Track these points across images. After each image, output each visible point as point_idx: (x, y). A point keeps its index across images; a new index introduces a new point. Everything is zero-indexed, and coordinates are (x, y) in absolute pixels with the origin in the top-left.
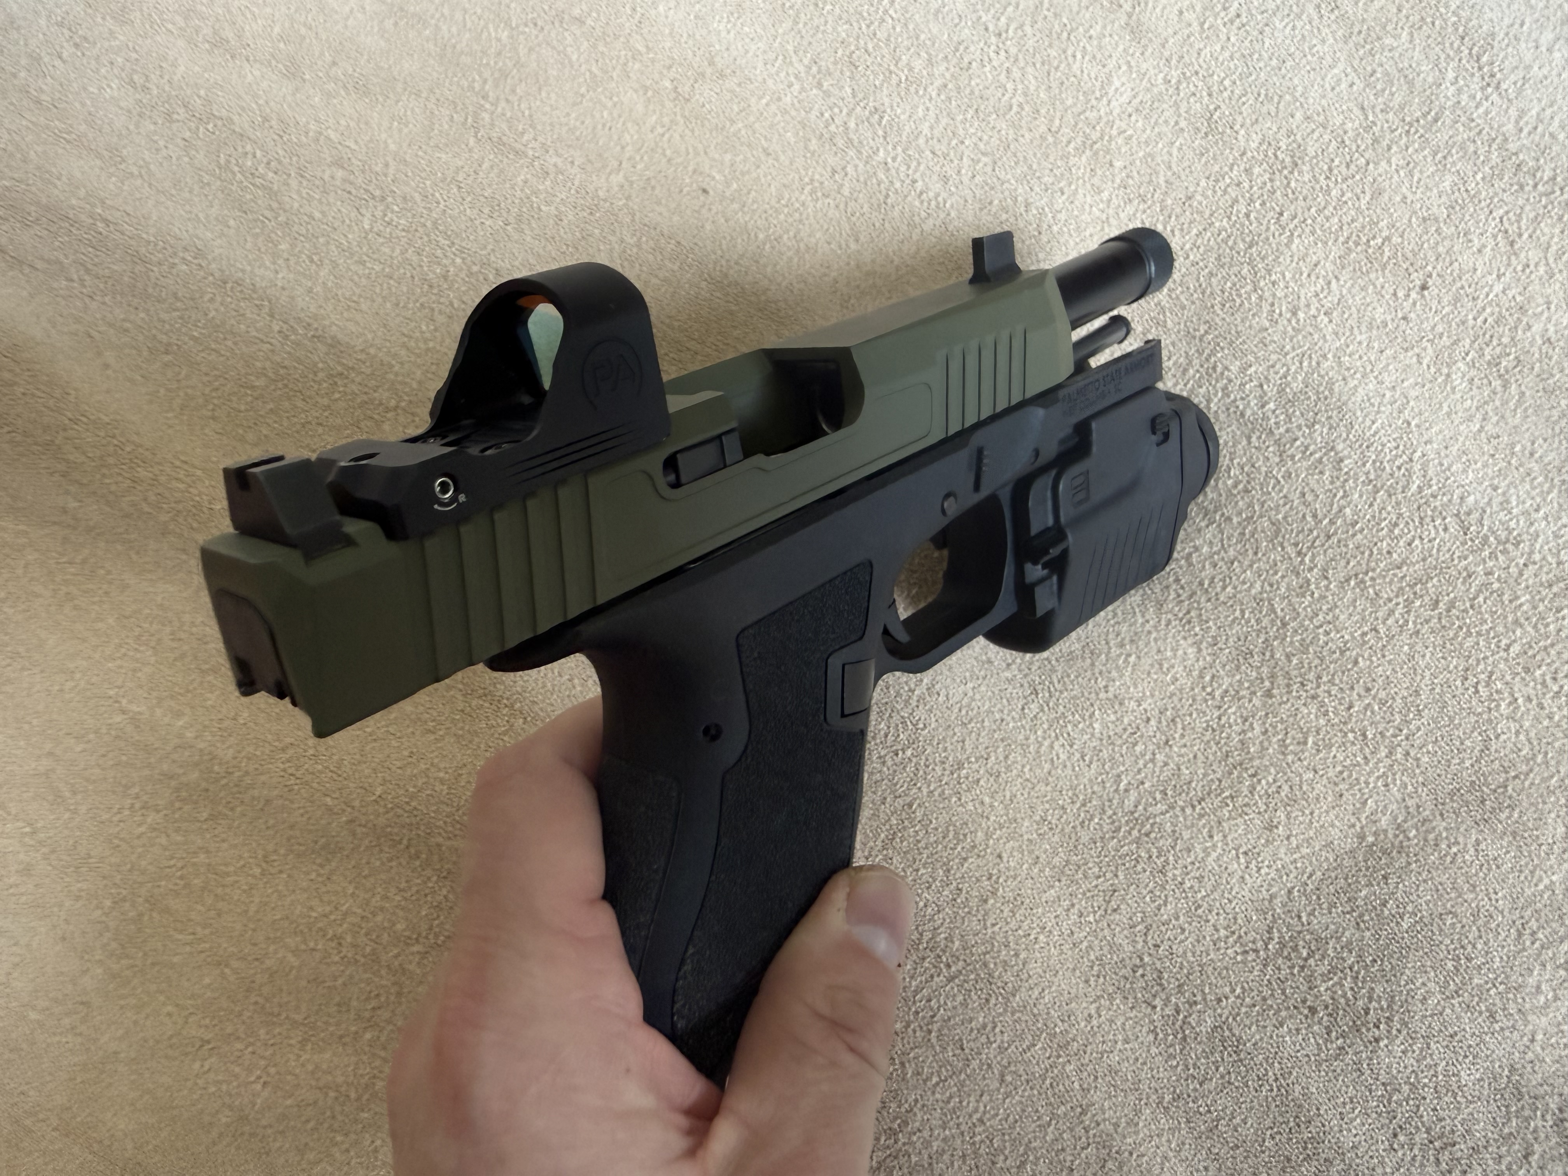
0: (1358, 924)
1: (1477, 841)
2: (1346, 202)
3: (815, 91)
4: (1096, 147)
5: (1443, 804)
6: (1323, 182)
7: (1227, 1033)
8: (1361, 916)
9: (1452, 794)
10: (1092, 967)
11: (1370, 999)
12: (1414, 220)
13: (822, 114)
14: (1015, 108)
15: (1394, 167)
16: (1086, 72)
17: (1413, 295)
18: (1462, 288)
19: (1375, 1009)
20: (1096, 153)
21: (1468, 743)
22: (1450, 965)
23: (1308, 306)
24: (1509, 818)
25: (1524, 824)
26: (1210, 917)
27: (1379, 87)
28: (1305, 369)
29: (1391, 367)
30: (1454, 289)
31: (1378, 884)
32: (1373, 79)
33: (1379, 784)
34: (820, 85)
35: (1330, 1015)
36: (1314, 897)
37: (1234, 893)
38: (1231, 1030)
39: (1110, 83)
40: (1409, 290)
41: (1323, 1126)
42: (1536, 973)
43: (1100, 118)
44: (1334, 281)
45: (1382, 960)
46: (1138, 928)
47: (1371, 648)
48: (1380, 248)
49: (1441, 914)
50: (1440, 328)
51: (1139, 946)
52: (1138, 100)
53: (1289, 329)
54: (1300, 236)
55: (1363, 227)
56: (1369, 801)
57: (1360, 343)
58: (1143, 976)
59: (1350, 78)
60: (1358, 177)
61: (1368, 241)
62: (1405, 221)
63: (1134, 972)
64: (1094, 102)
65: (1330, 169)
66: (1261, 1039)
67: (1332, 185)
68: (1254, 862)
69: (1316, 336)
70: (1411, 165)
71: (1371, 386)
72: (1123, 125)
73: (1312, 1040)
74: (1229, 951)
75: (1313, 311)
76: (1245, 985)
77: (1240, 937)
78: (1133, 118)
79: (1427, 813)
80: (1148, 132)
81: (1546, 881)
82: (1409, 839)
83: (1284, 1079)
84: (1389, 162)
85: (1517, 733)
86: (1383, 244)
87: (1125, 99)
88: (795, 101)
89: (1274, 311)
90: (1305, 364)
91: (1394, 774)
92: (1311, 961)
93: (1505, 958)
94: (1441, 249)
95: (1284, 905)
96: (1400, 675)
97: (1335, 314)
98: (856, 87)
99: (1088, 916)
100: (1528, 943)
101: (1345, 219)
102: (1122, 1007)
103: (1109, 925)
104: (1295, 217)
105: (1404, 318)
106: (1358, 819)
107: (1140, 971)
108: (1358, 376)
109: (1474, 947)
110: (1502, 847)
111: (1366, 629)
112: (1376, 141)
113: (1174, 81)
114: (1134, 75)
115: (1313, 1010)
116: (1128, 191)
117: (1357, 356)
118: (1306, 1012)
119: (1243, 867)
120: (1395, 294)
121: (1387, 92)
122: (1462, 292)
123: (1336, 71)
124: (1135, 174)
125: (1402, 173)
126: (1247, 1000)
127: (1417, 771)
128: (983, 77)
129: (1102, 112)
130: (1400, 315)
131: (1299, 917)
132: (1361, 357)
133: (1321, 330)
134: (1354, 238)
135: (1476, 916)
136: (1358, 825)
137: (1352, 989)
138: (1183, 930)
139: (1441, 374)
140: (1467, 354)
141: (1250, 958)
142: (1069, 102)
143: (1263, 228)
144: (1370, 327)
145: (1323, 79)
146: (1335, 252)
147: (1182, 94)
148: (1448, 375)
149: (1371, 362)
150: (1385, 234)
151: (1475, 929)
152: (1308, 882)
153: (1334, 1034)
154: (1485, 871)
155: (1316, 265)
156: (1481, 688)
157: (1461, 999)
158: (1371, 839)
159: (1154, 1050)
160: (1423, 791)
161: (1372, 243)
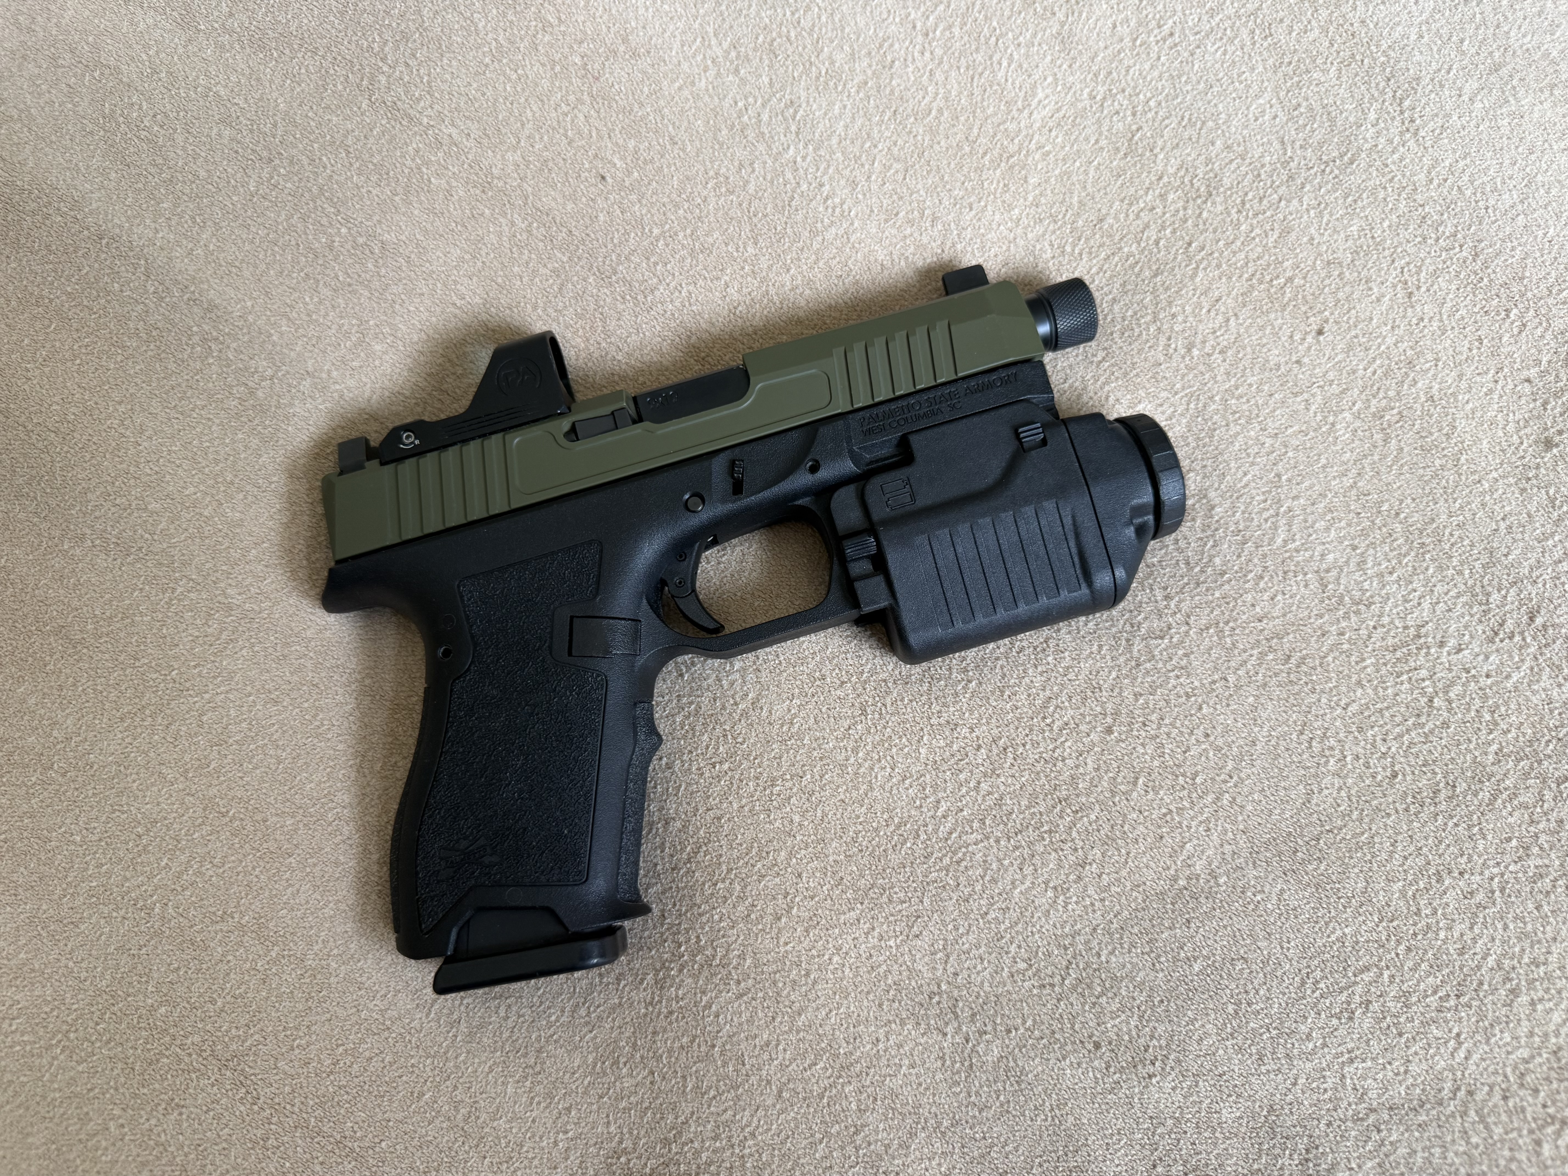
0: (1154, 965)
1: (1282, 892)
2: (1254, 238)
3: (731, 78)
4: (1012, 160)
5: (1257, 853)
6: (1235, 216)
7: (1012, 1064)
9: (1267, 844)
10: (888, 992)
11: (1152, 1037)
12: (1318, 262)
13: (736, 103)
14: (934, 113)
15: (1305, 207)
16: (1010, 80)
17: (1309, 339)
18: (1356, 337)
19: (1155, 1047)
20: (1012, 167)
21: (1292, 795)
22: (1231, 1009)
23: (1204, 342)
24: (1315, 870)
25: (1329, 877)
27: (1300, 122)
29: (1278, 412)
30: (1348, 337)
33: (1201, 828)
34: (737, 71)
35: (1113, 1051)
38: (1015, 1061)
39: (1034, 95)
40: (1306, 333)
41: (1089, 1155)
42: (1310, 1020)
43: (1020, 130)
44: (1233, 319)
45: (1169, 1001)
46: (938, 956)
47: (1217, 696)
48: (1282, 288)
49: (1233, 959)
50: (1331, 375)
52: (1061, 114)
53: (1182, 365)
54: (1205, 269)
55: (1269, 265)
56: (1188, 846)
57: (1250, 385)
58: (939, 1003)
60: (1268, 214)
61: (1271, 280)
62: (1311, 263)
63: (931, 998)
64: (1015, 113)
65: (1243, 203)
66: (1043, 1071)
68: (1062, 898)
69: (1207, 376)
70: (1323, 206)
72: (1043, 140)
73: (1091, 1074)
75: (1208, 350)
76: (1037, 1018)
78: (1054, 133)
79: (1241, 860)
80: (1067, 149)
81: (1339, 933)
82: (1219, 885)
83: (1060, 1109)
84: (1301, 201)
85: (1340, 789)
86: (1285, 284)
87: (1046, 112)
88: (710, 87)
89: (1169, 345)
91: (1217, 820)
92: (1103, 999)
93: (1284, 1005)
94: (1341, 295)
96: (1240, 725)
97: (1230, 353)
98: (774, 77)
99: (889, 940)
100: (1309, 992)
102: (913, 1032)
104: (1203, 249)
105: (1298, 362)
106: (1174, 862)
107: (937, 998)
109: (1257, 992)
110: (1304, 898)
111: (1216, 677)
112: (1291, 178)
113: (1099, 98)
114: (1059, 88)
115: (1097, 1046)
116: (1040, 210)
117: (1244, 400)
118: (1090, 1047)
120: (1291, 337)
121: (1308, 128)
122: (1356, 340)
123: (1261, 101)
124: (1049, 192)
125: (1312, 212)
126: (1037, 1032)
127: (1240, 819)
128: (905, 78)
130: (1294, 359)
131: (1099, 955)
133: (1212, 370)
134: (1258, 276)
135: (1265, 963)
137: (1137, 1027)
139: (1326, 423)
140: (1354, 404)
141: (1045, 992)
142: (990, 111)
143: (1171, 257)
144: (1263, 369)
145: (1248, 109)
146: (1238, 288)
148: (1333, 424)
149: (1257, 406)
150: (1289, 274)
151: (1261, 975)
152: (1115, 921)
153: (1112, 1070)
154: (1283, 919)
155: (1217, 301)
156: (1314, 744)
157: (1234, 1042)
158: (1182, 883)
159: (939, 1076)
160: (1242, 840)
161: (1275, 282)
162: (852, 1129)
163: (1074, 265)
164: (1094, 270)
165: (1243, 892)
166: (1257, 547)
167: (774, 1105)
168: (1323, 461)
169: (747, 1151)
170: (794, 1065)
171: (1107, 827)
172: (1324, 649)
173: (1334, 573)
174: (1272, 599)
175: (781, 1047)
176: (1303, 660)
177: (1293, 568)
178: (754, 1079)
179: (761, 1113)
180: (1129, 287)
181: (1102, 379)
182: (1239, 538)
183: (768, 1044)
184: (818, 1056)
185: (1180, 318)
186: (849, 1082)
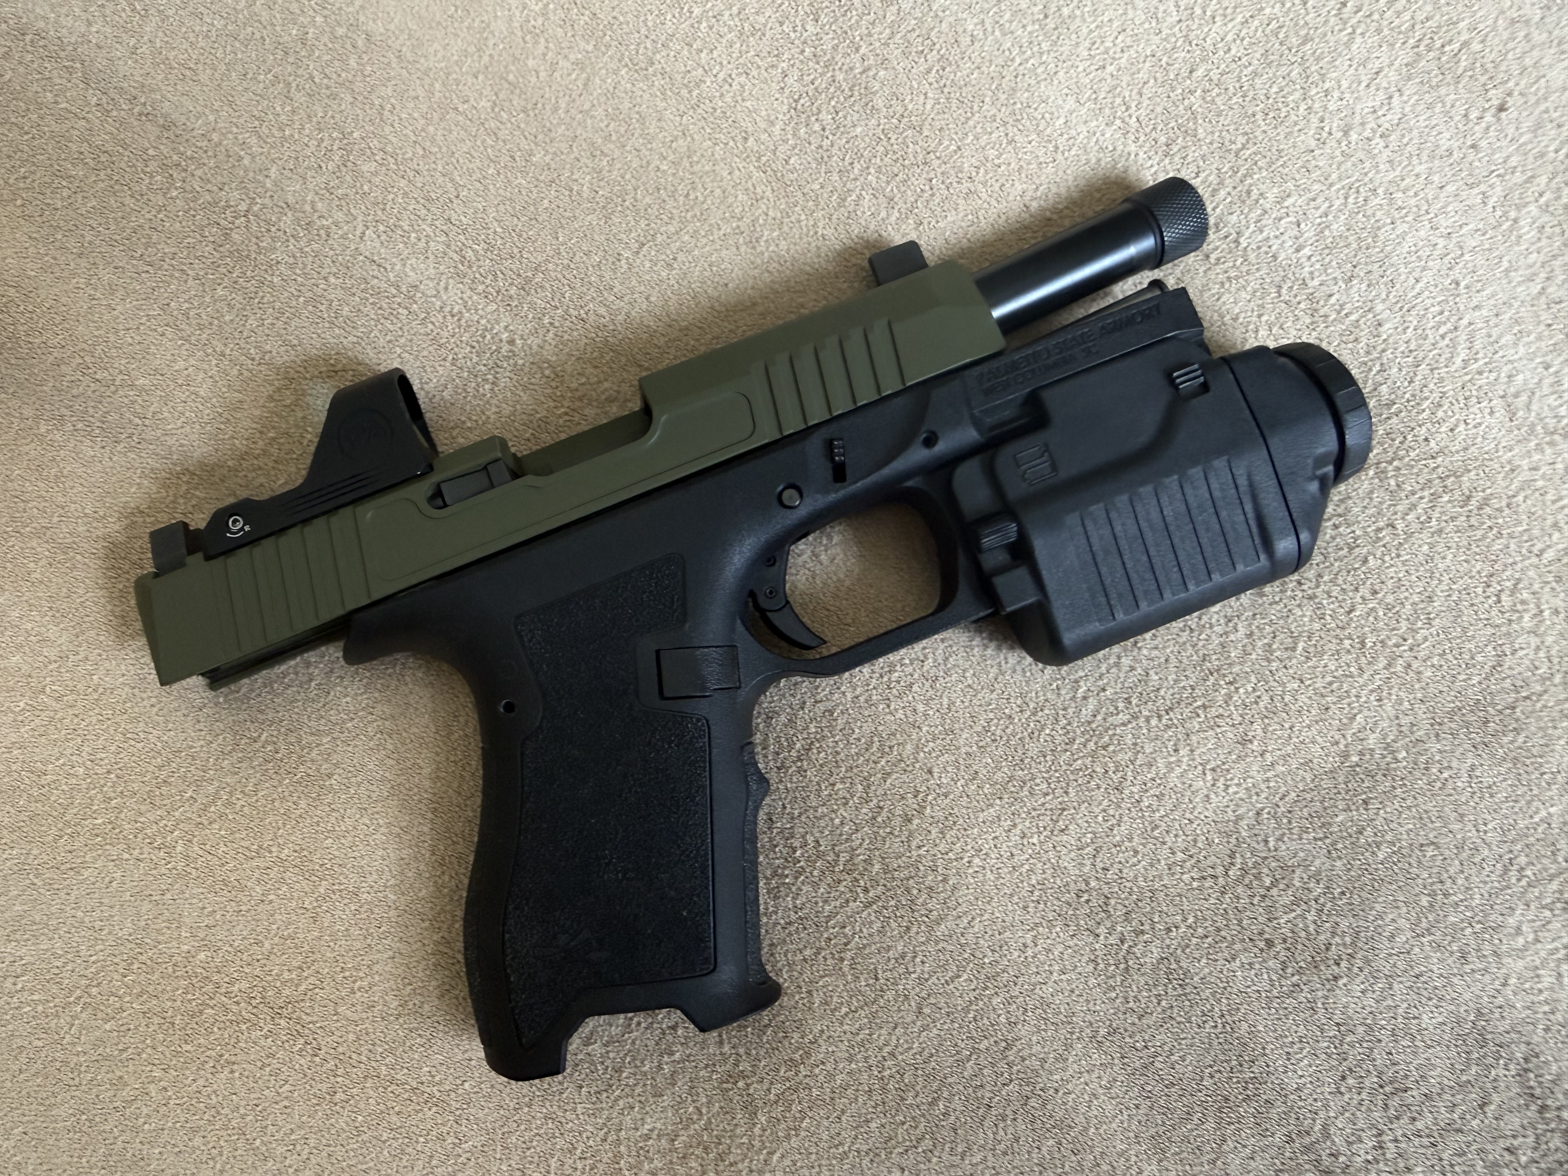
0: (1329, 851)
1: (1473, 768)
5: (1440, 724)
7: (1173, 966)
8: (1334, 844)
9: (1452, 714)
10: (1032, 892)
11: (1334, 934)
17: (1489, 118)
18: (1547, 111)
19: (1338, 945)
21: (1479, 658)
22: (1424, 901)
23: (1363, 124)
24: (1511, 742)
25: (1528, 750)
26: (1168, 839)
28: (1350, 206)
29: (1450, 208)
30: (1537, 112)
31: (1357, 810)
33: (1372, 698)
35: (1288, 949)
36: (1285, 821)
37: (1196, 813)
38: (1178, 962)
40: (1485, 110)
41: (1268, 1066)
42: (1518, 912)
44: (1396, 96)
45: (1351, 893)
46: (1086, 851)
47: (1384, 546)
48: (1456, 55)
49: (1422, 845)
50: (1514, 161)
51: (1086, 869)
53: (1338, 153)
54: (1362, 34)
55: (1440, 27)
56: (1358, 717)
57: (1417, 176)
58: (1088, 901)
61: (1443, 46)
62: (1491, 23)
63: (1078, 897)
66: (1210, 973)
68: (1222, 779)
69: (1367, 164)
73: (1265, 976)
74: (1185, 877)
75: (1367, 133)
76: (1199, 913)
79: (1421, 733)
81: (1543, 813)
82: (1397, 761)
83: (1231, 1016)
85: (1538, 648)
86: (1460, 51)
89: (1322, 129)
90: (1351, 200)
91: (1390, 688)
92: (1274, 892)
93: (1486, 896)
94: (1528, 61)
96: (1413, 578)
97: (1393, 137)
99: (1032, 837)
100: (1514, 880)
102: (1061, 934)
103: (1054, 847)
105: (1473, 146)
106: (1344, 736)
107: (1086, 897)
109: (1454, 882)
110: (1500, 774)
111: (1381, 524)
115: (1270, 943)
117: (1411, 193)
118: (1262, 944)
119: (1208, 785)
120: (1466, 116)
122: (1546, 116)
126: (1200, 930)
127: (1417, 686)
130: (1469, 143)
131: (1266, 842)
133: (1374, 157)
134: (1426, 41)
135: (1460, 848)
137: (1315, 922)
138: (1136, 852)
139: (1507, 220)
141: (1207, 885)
143: (1321, 19)
144: (1432, 158)
146: (1404, 56)
148: (1515, 221)
149: (1427, 201)
150: (1465, 37)
151: (1457, 862)
152: (1280, 804)
153: (1290, 970)
154: (1477, 800)
155: (1377, 73)
156: (1504, 597)
157: (1431, 938)
158: (1355, 759)
159: (1092, 981)
160: (1420, 709)
161: (1447, 48)
162: (1004, 1044)
163: (1206, 30)
164: (1229, 37)
165: (1427, 769)
166: (1432, 370)
167: (914, 1022)
168: (1505, 264)
169: (886, 1073)
170: (934, 978)
171: (1266, 698)
172: (1513, 487)
173: (1524, 398)
174: (1452, 430)
175: (918, 960)
176: (1486, 502)
177: (1474, 393)
178: (890, 995)
179: (900, 1031)
180: (1272, 58)
181: (1243, 171)
182: (1410, 359)
183: (903, 956)
184: (961, 969)
185: (1336, 94)
186: (996, 993)
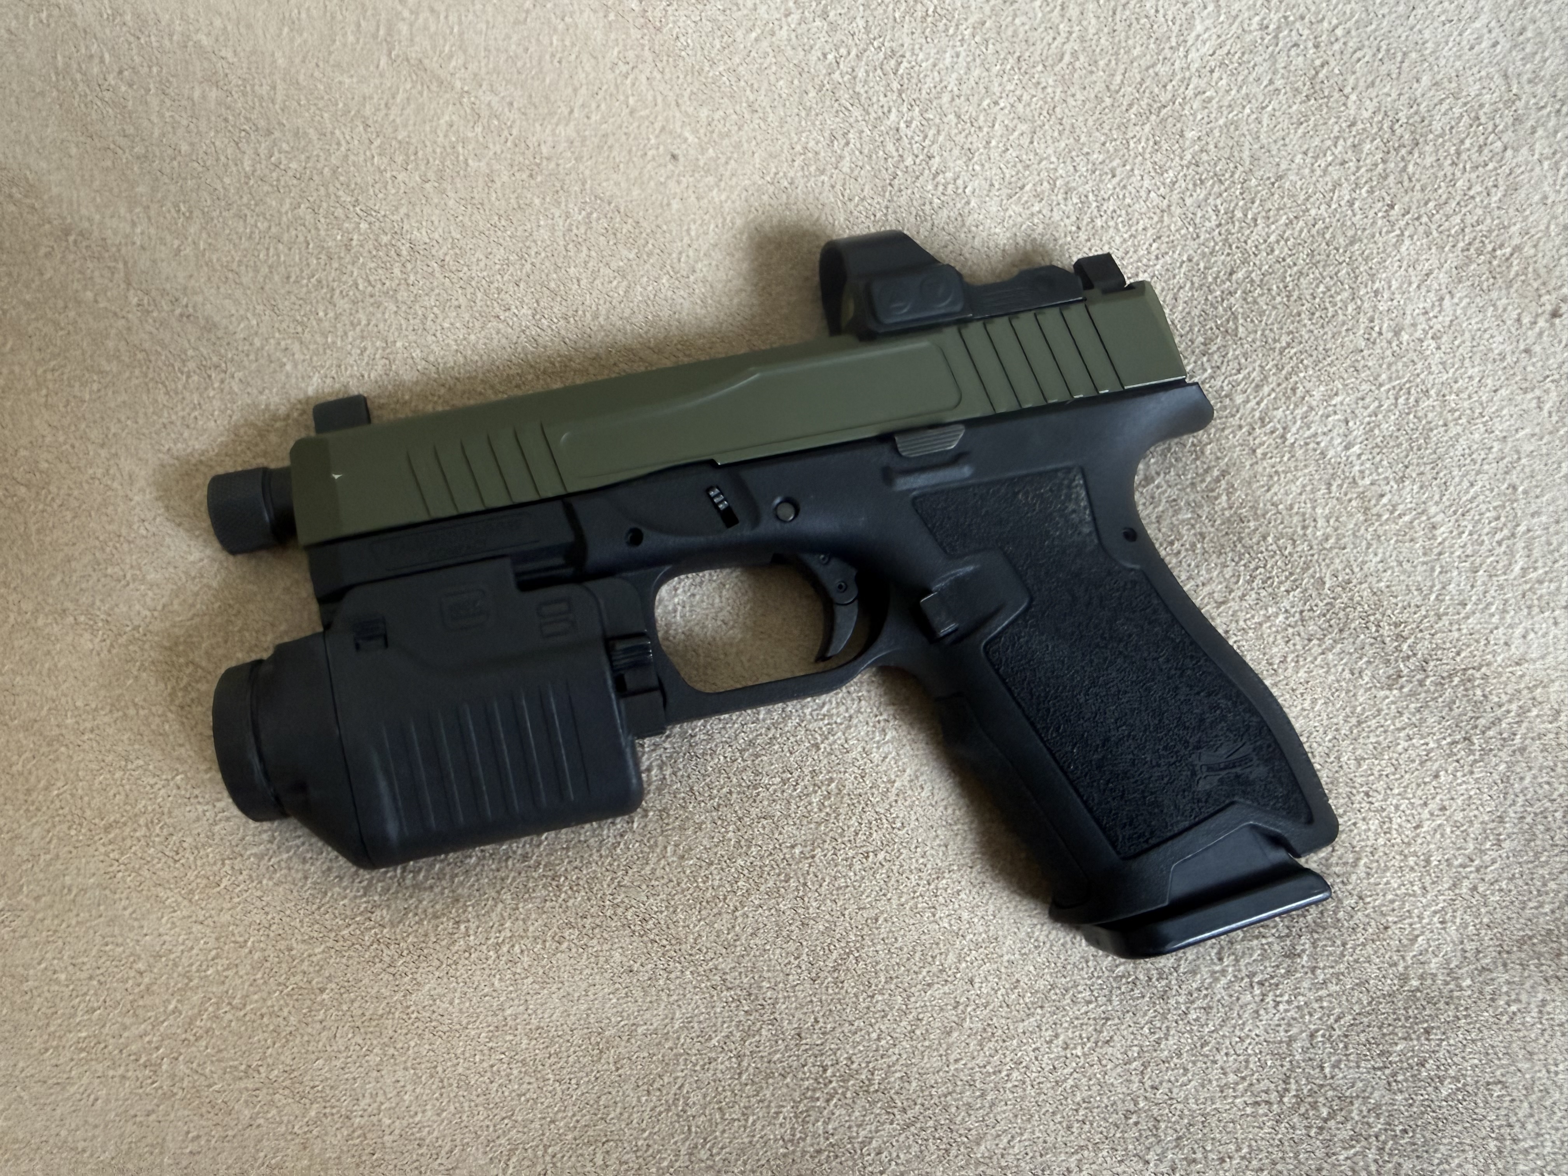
32: (1521, 38)
59: (1493, 35)
67: (1458, 174)
71: (1477, 436)
77: (1251, 1085)
95: (1305, 1051)
101: (1469, 220)
108: (1463, 420)
129: (1177, 65)
132: (1470, 397)
136: (1401, 965)
147: (1281, 44)
